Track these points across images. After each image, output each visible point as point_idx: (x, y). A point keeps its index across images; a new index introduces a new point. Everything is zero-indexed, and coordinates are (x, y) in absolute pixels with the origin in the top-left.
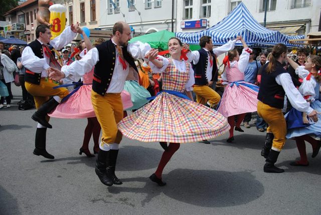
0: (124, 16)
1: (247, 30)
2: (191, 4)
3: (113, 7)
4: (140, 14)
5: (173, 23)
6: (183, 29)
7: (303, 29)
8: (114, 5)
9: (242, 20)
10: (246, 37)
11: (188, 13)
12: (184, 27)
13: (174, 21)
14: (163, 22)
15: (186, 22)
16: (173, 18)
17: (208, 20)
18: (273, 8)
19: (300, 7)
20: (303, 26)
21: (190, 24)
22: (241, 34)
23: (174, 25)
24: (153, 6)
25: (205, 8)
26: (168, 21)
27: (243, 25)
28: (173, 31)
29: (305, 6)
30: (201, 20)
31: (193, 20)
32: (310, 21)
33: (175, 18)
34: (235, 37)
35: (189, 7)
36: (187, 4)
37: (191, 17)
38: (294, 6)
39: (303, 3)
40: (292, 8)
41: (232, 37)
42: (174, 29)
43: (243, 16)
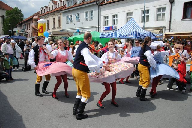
0: (74, 24)
1: (135, 31)
3: (69, 20)
4: (82, 23)
5: (99, 27)
6: (104, 30)
7: (162, 31)
8: (70, 19)
9: (133, 26)
10: (135, 35)
11: (106, 23)
13: (99, 26)
14: (94, 27)
15: (105, 27)
16: (99, 25)
17: (116, 26)
18: (148, 21)
19: (160, 20)
20: (162, 29)
21: (107, 28)
22: (133, 33)
23: (100, 28)
24: (89, 19)
25: (114, 20)
26: (96, 27)
27: (134, 28)
28: (99, 32)
29: (162, 20)
30: (113, 26)
31: (109, 26)
32: (165, 27)
33: (100, 25)
34: (130, 34)
35: (107, 20)
36: (106, 19)
37: (108, 25)
38: (157, 20)
39: (161, 19)
40: (156, 21)
41: (128, 35)
42: (100, 30)
43: (133, 24)
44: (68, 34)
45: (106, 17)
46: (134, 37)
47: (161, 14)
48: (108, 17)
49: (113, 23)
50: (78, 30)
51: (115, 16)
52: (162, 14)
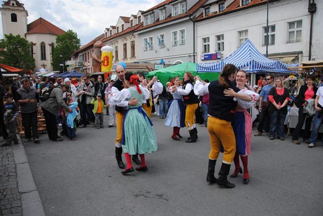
0: (156, 52)
1: (253, 60)
2: (209, 41)
3: (148, 46)
4: (168, 50)
5: (194, 56)
6: (203, 60)
7: (296, 60)
8: (149, 44)
9: (249, 52)
10: (253, 66)
11: (206, 48)
12: (203, 59)
14: (187, 55)
15: (205, 55)
16: (194, 53)
17: (222, 53)
18: (273, 43)
19: (293, 42)
20: (296, 57)
21: (208, 57)
22: (249, 63)
23: (196, 57)
24: (178, 44)
25: (219, 44)
26: (190, 55)
27: (250, 56)
28: (194, 62)
29: (297, 41)
30: (217, 53)
31: (210, 53)
32: (301, 53)
33: (196, 52)
34: (244, 66)
35: (207, 44)
36: (205, 42)
37: (209, 51)
38: (288, 42)
39: (295, 39)
40: (287, 43)
41: (242, 66)
42: (195, 60)
43: (250, 50)
44: (147, 67)
45: (205, 40)
46: (251, 70)
47: (295, 32)
48: (208, 38)
49: (217, 49)
50: (162, 60)
51: (219, 37)
52: (297, 31)
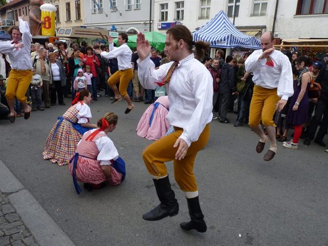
2: (167, 8)
4: (121, 15)
5: (150, 23)
6: (159, 29)
7: (260, 33)
8: (98, 6)
9: (223, 26)
11: (164, 16)
12: (160, 27)
13: (151, 22)
14: (142, 22)
15: (162, 24)
16: (150, 20)
17: (181, 22)
18: (236, 15)
19: (257, 15)
20: (260, 31)
21: (165, 25)
22: (226, 37)
23: (152, 24)
24: (133, 9)
25: (178, 12)
26: (147, 22)
28: (150, 31)
29: (262, 15)
30: (176, 22)
31: (168, 22)
32: (265, 27)
33: (152, 19)
35: (165, 10)
37: (167, 20)
38: (253, 15)
39: (260, 12)
40: (251, 16)
42: (152, 29)
43: (224, 22)
44: (101, 34)
45: (163, 6)
47: (261, 4)
48: (167, 4)
49: (176, 17)
50: (113, 26)
51: (178, 4)
52: (262, 4)
